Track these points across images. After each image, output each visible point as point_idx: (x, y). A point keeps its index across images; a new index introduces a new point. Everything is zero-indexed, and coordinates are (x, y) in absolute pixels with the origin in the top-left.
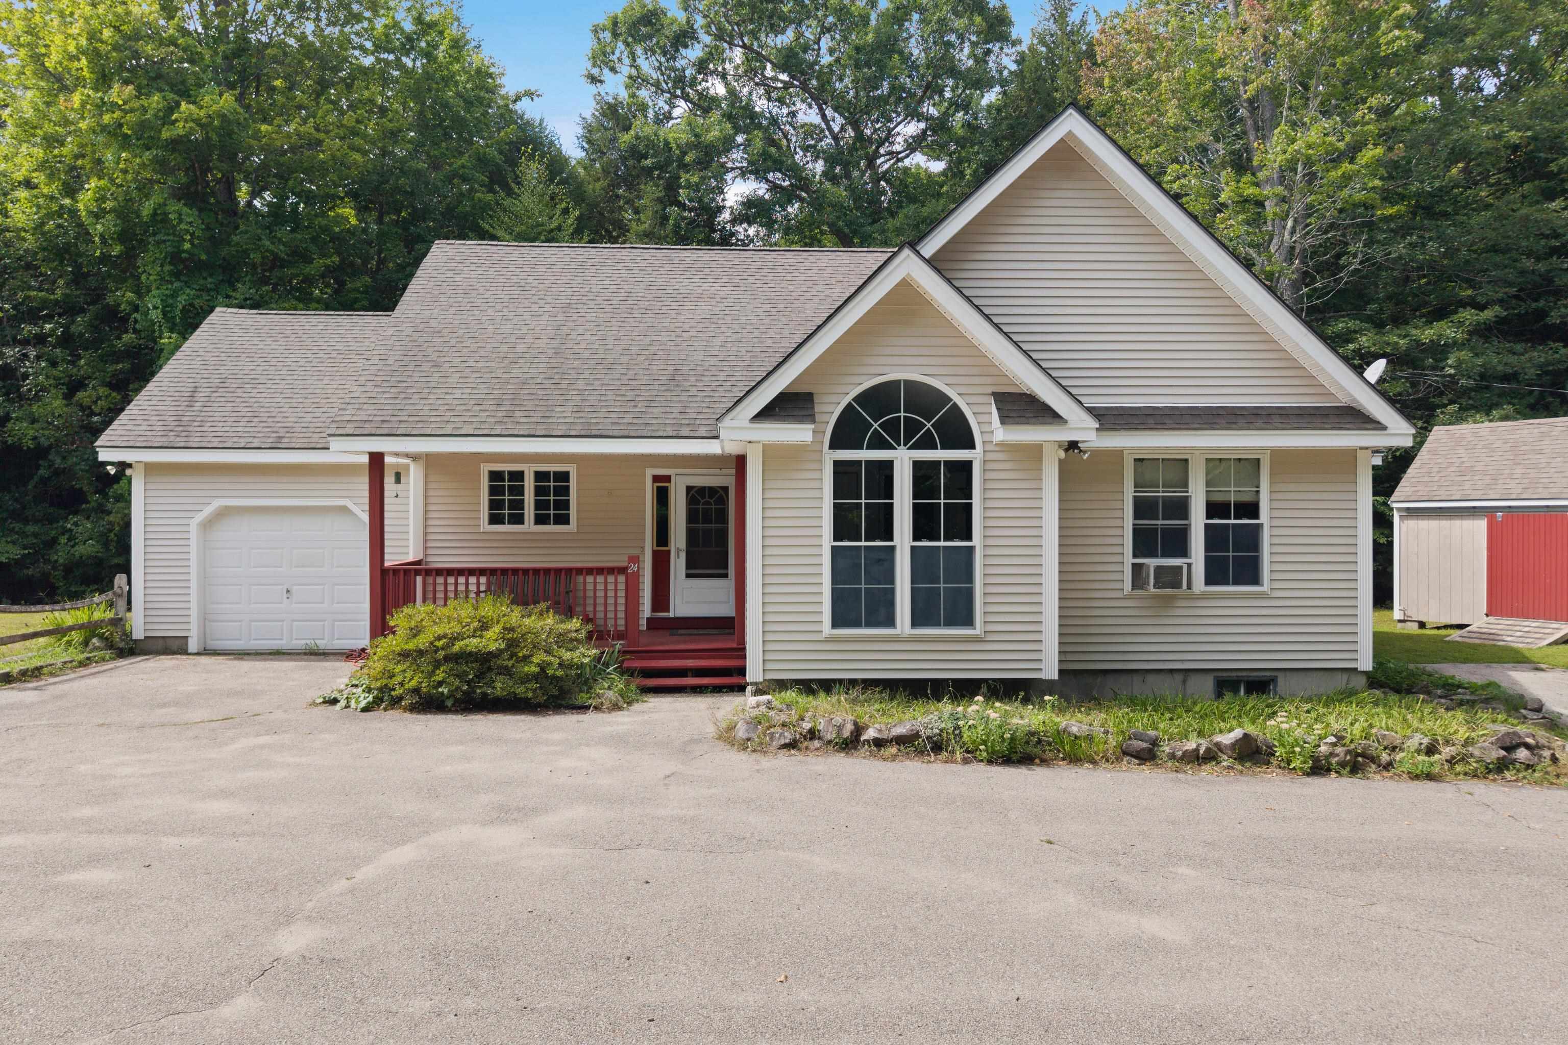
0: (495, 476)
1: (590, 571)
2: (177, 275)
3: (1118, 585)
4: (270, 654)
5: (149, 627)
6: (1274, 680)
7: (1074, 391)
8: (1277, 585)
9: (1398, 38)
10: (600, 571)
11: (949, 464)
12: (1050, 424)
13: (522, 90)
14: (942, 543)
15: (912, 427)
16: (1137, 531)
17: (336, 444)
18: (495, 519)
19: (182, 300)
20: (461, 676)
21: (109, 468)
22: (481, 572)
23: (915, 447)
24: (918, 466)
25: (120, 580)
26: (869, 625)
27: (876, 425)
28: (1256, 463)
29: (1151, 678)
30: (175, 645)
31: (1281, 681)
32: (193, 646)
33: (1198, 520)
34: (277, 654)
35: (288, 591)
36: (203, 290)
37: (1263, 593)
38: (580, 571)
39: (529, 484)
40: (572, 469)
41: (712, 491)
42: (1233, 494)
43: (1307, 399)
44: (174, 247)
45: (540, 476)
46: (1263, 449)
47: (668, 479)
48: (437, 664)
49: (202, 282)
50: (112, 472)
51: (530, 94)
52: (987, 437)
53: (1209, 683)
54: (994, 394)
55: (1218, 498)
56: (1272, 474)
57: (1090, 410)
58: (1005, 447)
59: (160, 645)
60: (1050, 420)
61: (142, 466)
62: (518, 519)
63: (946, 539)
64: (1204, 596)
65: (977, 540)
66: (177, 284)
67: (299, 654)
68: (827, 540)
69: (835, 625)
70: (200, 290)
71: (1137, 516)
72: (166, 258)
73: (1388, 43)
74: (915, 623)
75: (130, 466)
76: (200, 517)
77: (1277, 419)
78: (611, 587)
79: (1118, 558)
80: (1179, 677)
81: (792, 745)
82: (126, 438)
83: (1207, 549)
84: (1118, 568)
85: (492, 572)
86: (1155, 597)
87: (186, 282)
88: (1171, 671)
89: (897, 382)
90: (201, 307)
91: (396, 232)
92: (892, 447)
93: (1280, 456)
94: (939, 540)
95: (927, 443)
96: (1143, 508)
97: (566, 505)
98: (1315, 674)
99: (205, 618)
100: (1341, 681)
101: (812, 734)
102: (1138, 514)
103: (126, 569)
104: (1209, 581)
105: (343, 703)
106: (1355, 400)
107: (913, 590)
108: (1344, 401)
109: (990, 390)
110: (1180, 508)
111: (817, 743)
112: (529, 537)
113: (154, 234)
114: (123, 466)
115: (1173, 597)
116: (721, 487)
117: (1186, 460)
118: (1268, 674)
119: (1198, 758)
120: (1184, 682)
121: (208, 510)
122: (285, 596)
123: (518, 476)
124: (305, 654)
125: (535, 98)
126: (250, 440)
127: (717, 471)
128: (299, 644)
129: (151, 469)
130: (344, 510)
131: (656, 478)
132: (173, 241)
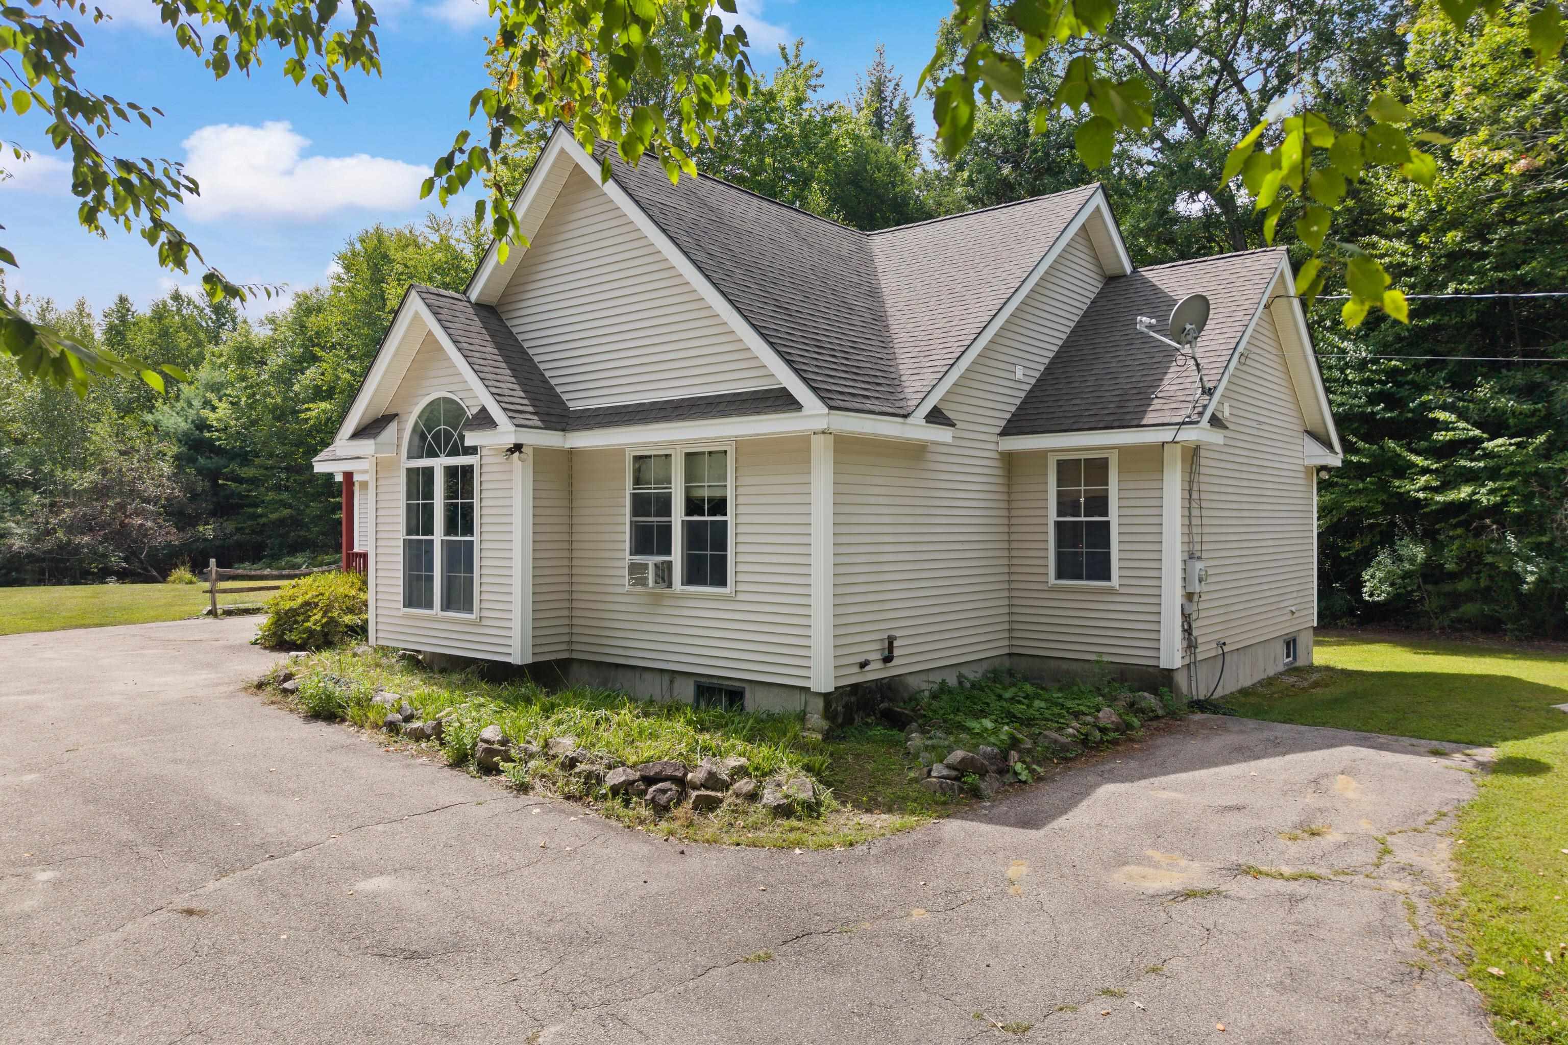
3: (622, 581)
6: (742, 692)
8: (739, 587)
11: (465, 468)
14: (458, 538)
15: (449, 437)
16: (633, 528)
23: (449, 454)
24: (449, 470)
27: (429, 438)
28: (724, 455)
29: (648, 676)
31: (748, 695)
33: (678, 516)
37: (729, 595)
42: (706, 489)
53: (690, 688)
55: (694, 492)
56: (737, 468)
58: (497, 452)
63: (461, 534)
64: (684, 596)
65: (478, 534)
68: (402, 535)
69: (407, 605)
74: (445, 607)
79: (619, 555)
80: (666, 678)
83: (683, 548)
84: (622, 563)
86: (652, 594)
88: (662, 671)
89: (438, 401)
92: (438, 456)
93: (743, 446)
94: (458, 535)
95: (455, 451)
96: (638, 505)
98: (776, 690)
102: (636, 512)
104: (686, 580)
106: (783, 381)
107: (444, 577)
110: (662, 505)
115: (661, 595)
117: (670, 456)
118: (737, 684)
120: (671, 684)
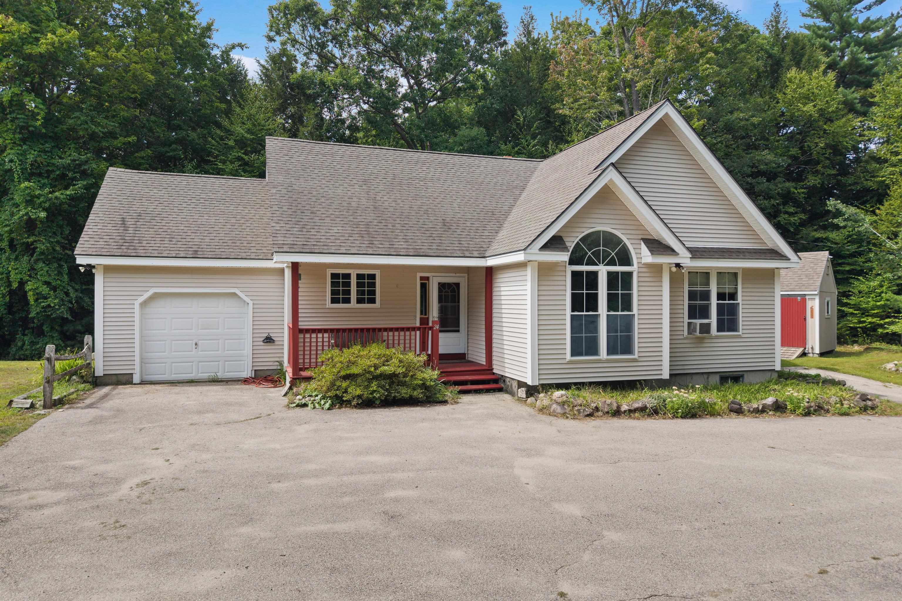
0: (334, 276)
1: (386, 330)
2: (24, 140)
3: (681, 333)
4: (187, 382)
5: (106, 368)
6: (742, 376)
7: (681, 239)
8: (745, 331)
9: (708, 68)
10: (391, 329)
11: (623, 273)
12: (669, 255)
13: (236, 43)
14: (620, 313)
15: (606, 255)
16: (690, 306)
17: (276, 257)
18: (334, 301)
19: (31, 157)
20: (383, 387)
21: (80, 268)
22: (325, 331)
23: (607, 264)
24: (609, 274)
25: (87, 339)
26: (587, 354)
27: (589, 253)
28: (735, 275)
29: (695, 377)
30: (124, 379)
31: (745, 376)
32: (136, 379)
33: (714, 301)
34: (192, 382)
35: (196, 344)
36: (42, 152)
37: (739, 335)
38: (380, 330)
39: (354, 281)
40: (377, 273)
41: (449, 285)
42: (727, 289)
43: (756, 245)
44: (24, 122)
45: (359, 276)
46: (738, 268)
47: (427, 278)
48: (370, 381)
49: (41, 146)
50: (82, 271)
51: (241, 46)
52: (639, 260)
53: (717, 378)
54: (642, 239)
55: (721, 291)
56: (742, 280)
57: (688, 249)
58: (649, 266)
59: (114, 379)
60: (671, 253)
61: (102, 267)
62: (347, 301)
63: (622, 311)
64: (717, 337)
65: (635, 311)
66: (25, 147)
67: (206, 382)
68: (568, 312)
69: (572, 355)
70: (39, 151)
71: (690, 299)
72: (16, 128)
73: (703, 70)
74: (609, 353)
75: (94, 267)
76: (141, 299)
77: (747, 254)
78: (396, 338)
79: (681, 320)
80: (705, 376)
81: (590, 415)
82: (94, 250)
83: (718, 316)
84: (681, 324)
85: (332, 331)
86: (698, 338)
87: (30, 146)
88: (703, 373)
89: (599, 232)
90: (42, 163)
91: (163, 122)
92: (597, 265)
93: (747, 272)
94: (618, 311)
95: (612, 263)
96: (692, 295)
97: (373, 293)
98: (758, 373)
99: (143, 361)
100: (768, 375)
101: (597, 409)
103: (91, 332)
104: (718, 330)
105: (310, 406)
106: (778, 246)
107: (608, 336)
108: (770, 246)
109: (640, 237)
110: (706, 295)
111: (600, 413)
112: (354, 311)
113: (10, 113)
114: (90, 267)
115: (704, 338)
116: (455, 284)
117: (709, 273)
118: (740, 373)
119: (759, 411)
120: (708, 378)
121: (147, 295)
122: (194, 346)
123: (348, 276)
124: (209, 381)
125: (244, 49)
126: (177, 252)
127: (454, 275)
128: (205, 376)
129: (108, 269)
130: (234, 295)
131: (422, 278)
132: (24, 119)
